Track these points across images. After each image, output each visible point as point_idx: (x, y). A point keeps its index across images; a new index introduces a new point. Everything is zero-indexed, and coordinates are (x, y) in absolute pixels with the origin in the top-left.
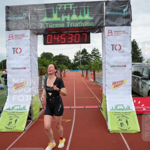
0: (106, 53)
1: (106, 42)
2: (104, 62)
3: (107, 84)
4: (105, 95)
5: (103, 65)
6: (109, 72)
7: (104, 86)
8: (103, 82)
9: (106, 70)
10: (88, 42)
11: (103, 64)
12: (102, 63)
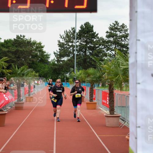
0: (137, 40)
1: (139, 10)
2: (132, 64)
3: (140, 122)
4: (134, 151)
5: (131, 72)
6: (145, 92)
7: (132, 129)
8: (131, 119)
9: (138, 85)
10: (92, 8)
11: (130, 67)
12: (128, 65)
